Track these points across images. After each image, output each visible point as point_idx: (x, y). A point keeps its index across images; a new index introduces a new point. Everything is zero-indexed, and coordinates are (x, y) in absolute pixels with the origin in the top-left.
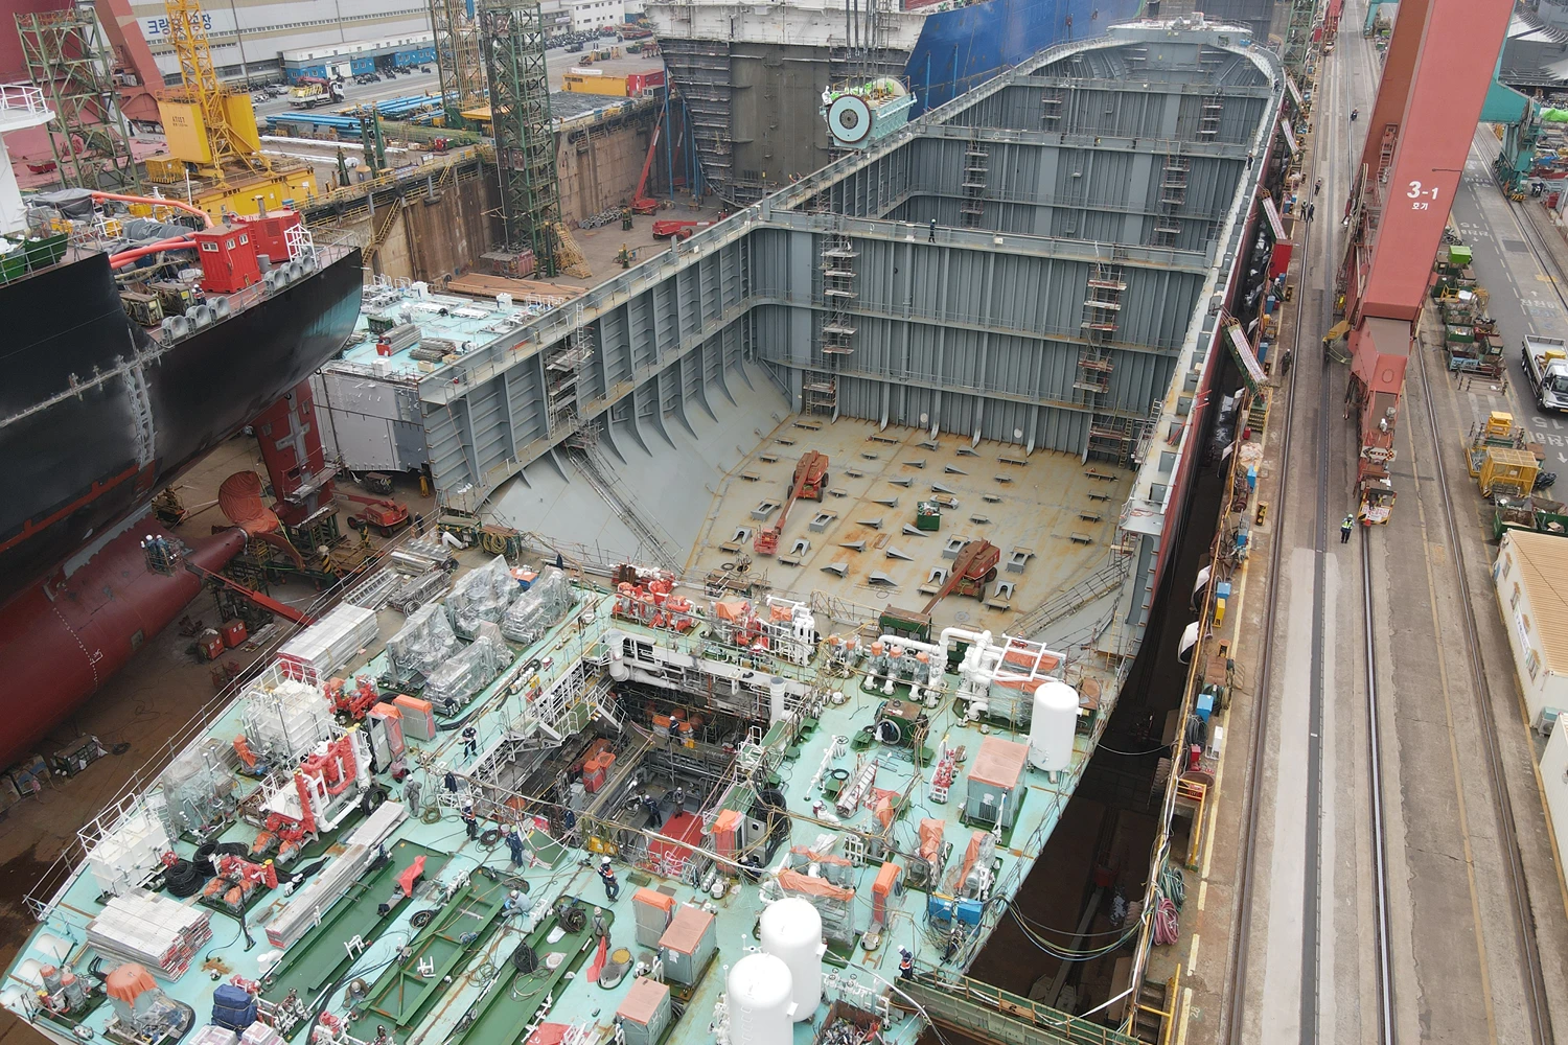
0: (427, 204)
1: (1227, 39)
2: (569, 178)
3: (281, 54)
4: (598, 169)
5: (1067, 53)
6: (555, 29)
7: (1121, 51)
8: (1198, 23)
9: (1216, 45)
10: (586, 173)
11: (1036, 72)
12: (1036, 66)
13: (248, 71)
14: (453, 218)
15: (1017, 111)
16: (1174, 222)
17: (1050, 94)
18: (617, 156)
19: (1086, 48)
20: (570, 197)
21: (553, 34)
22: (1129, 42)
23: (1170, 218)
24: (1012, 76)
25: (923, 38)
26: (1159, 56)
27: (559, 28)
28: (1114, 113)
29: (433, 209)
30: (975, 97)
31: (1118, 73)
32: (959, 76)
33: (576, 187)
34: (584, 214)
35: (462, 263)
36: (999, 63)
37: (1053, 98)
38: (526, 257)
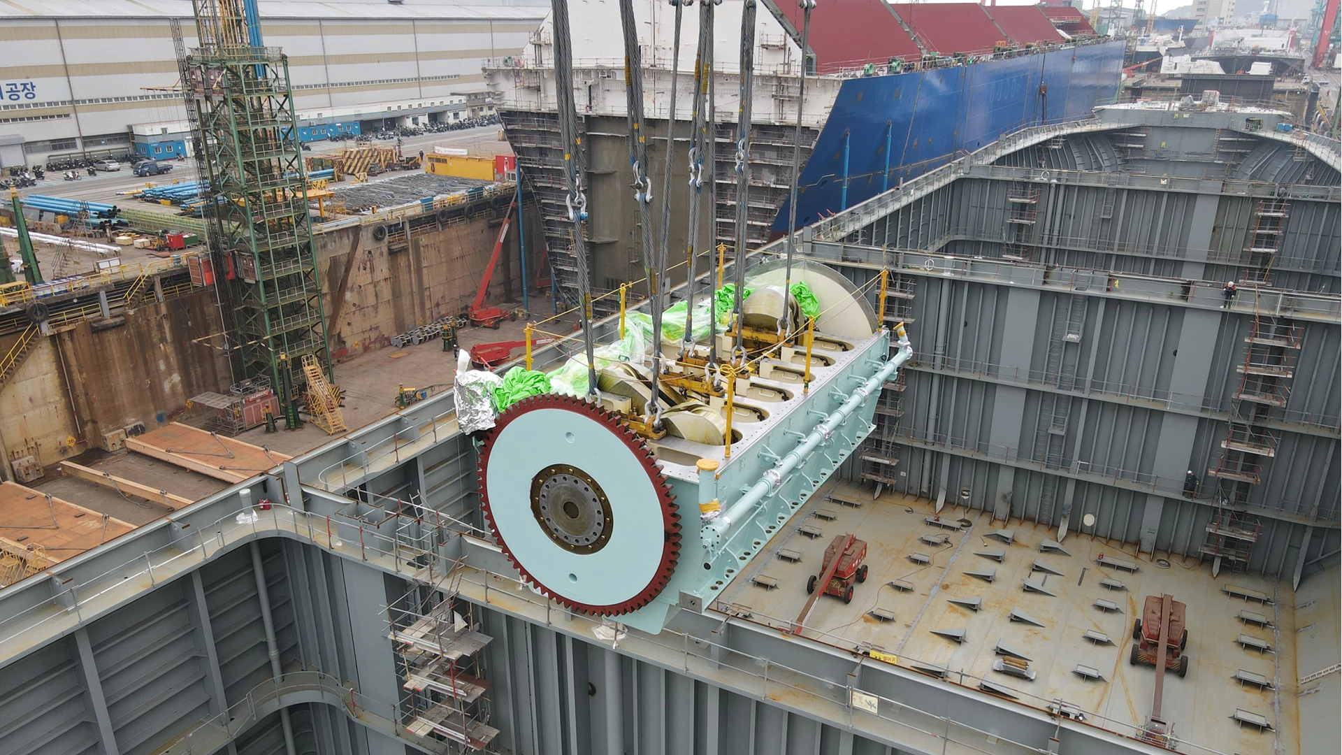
0: (97, 330)
1: (1259, 122)
2: (375, 284)
3: (130, 127)
4: (425, 271)
5: (1043, 137)
6: (485, 109)
7: (1110, 137)
8: (1212, 104)
9: (1243, 130)
10: (404, 276)
11: (1001, 161)
12: (1000, 153)
13: (85, 145)
14: (153, 346)
15: (972, 212)
16: (1260, 435)
17: (1020, 190)
18: (457, 253)
19: (1067, 131)
20: (376, 307)
21: (482, 114)
22: (1123, 125)
23: (1253, 428)
24: (967, 166)
25: (837, 112)
26: (1161, 143)
27: (490, 108)
28: (1114, 221)
29: (111, 337)
30: (908, 194)
31: (1107, 163)
32: (894, 162)
33: (386, 293)
34: (400, 326)
35: (172, 405)
36: (953, 147)
37: (1024, 195)
38: (262, 400)
